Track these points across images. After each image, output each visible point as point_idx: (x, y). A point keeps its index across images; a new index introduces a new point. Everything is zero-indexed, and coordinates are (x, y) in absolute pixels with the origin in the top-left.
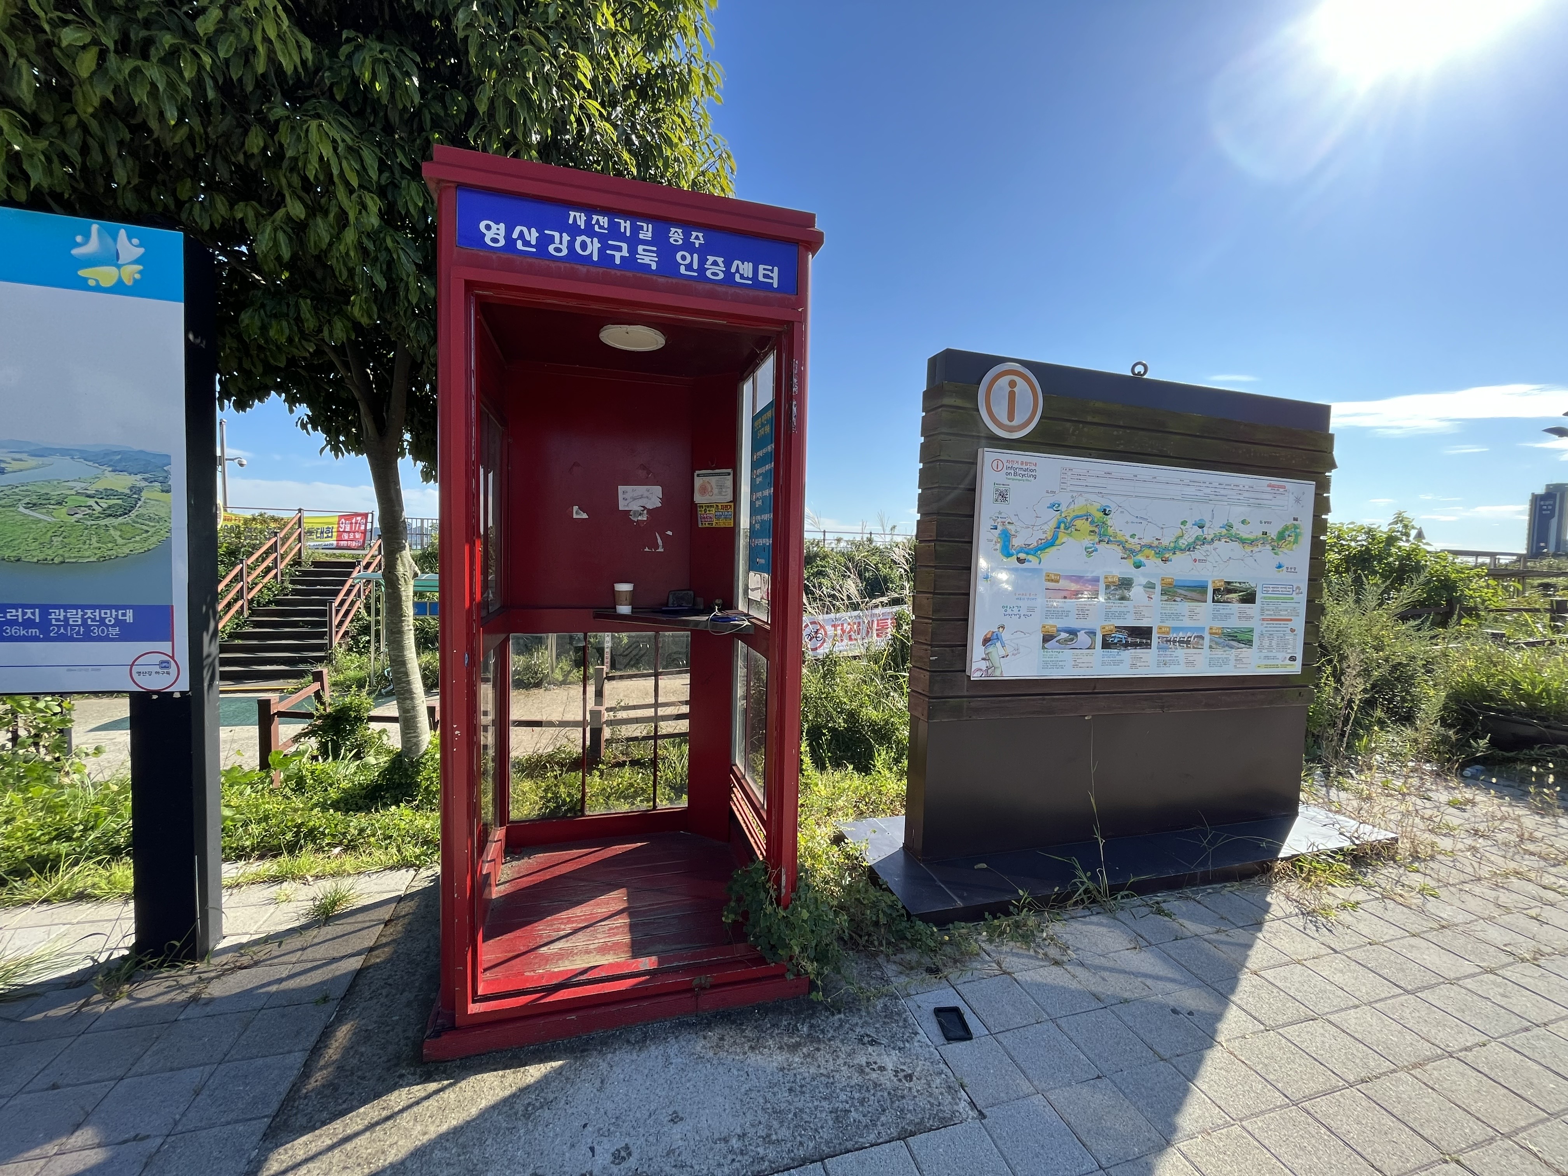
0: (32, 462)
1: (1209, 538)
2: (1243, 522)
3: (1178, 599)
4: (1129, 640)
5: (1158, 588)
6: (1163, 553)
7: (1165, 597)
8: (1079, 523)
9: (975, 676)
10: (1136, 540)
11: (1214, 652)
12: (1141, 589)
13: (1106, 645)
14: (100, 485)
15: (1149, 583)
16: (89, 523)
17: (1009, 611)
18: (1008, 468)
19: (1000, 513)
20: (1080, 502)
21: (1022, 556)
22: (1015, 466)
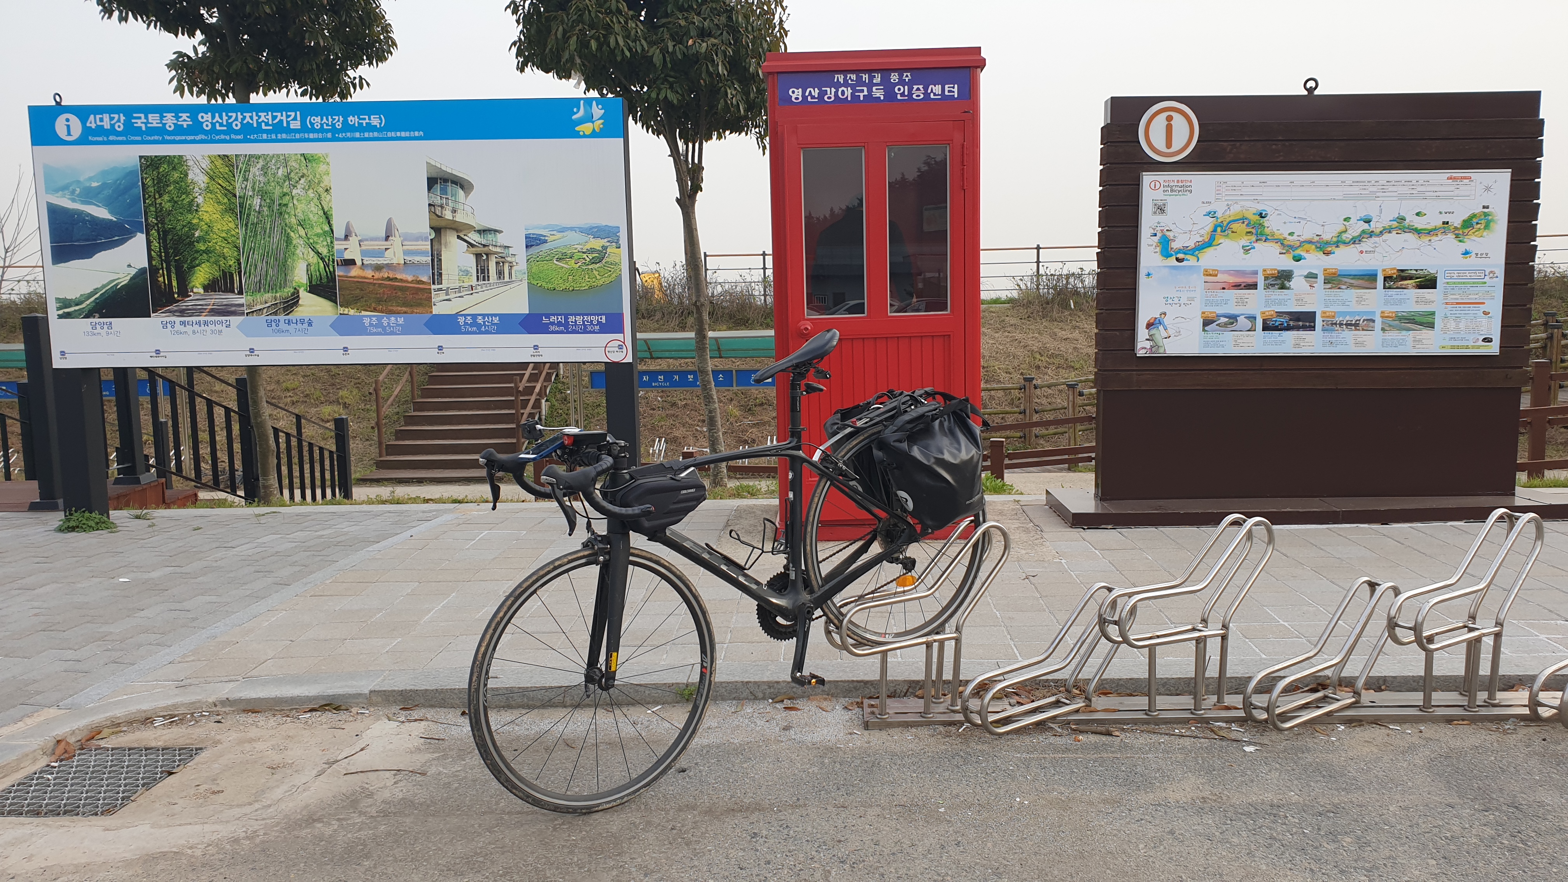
0: (559, 235)
1: (1378, 231)
2: (1418, 214)
3: (1343, 287)
4: (1291, 323)
5: (1321, 278)
6: (1324, 247)
7: (1329, 286)
8: (1235, 226)
9: (1140, 353)
10: (1295, 237)
11: (1387, 334)
12: (1303, 280)
13: (1266, 328)
14: (588, 246)
15: (1310, 273)
16: (584, 268)
17: (1170, 301)
18: (1164, 186)
19: (1159, 223)
20: (1236, 209)
21: (1180, 256)
22: (1172, 184)
